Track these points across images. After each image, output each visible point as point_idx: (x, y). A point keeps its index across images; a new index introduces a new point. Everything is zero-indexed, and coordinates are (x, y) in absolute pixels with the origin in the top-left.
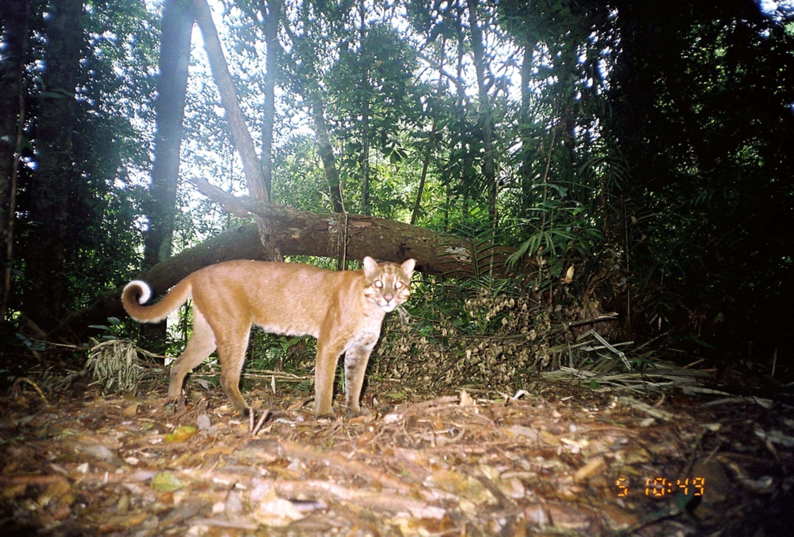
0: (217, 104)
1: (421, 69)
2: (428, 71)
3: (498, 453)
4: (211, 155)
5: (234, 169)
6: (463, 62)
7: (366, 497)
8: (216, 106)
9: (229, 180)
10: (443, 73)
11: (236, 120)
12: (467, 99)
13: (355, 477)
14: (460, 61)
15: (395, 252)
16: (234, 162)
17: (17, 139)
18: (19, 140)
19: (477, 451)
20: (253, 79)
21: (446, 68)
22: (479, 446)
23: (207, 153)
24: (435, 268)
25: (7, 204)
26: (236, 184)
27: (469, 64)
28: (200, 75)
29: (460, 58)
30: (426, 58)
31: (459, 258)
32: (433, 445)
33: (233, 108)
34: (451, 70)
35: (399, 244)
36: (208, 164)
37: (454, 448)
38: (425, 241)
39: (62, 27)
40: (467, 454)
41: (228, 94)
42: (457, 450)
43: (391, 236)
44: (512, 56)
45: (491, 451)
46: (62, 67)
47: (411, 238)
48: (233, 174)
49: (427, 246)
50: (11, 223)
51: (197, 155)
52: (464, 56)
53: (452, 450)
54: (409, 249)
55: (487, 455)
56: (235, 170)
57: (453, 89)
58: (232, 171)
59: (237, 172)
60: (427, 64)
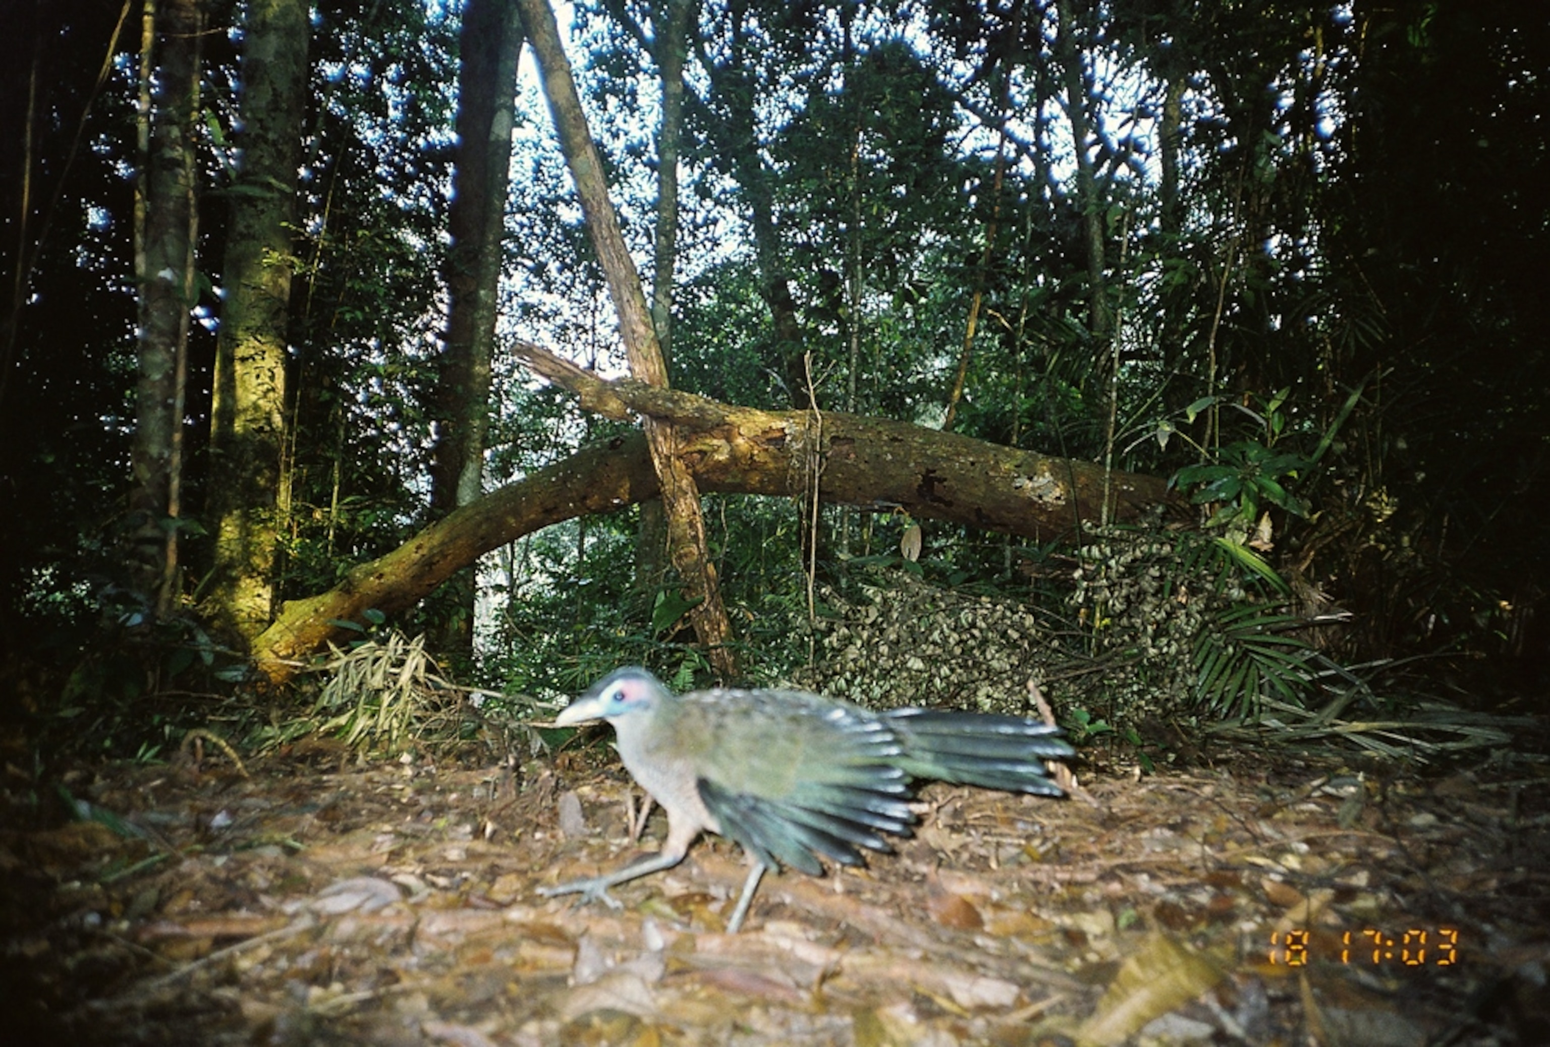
0: (564, 201)
1: (964, 130)
2: (977, 133)
3: (1121, 881)
4: (552, 301)
5: (597, 326)
6: (1046, 113)
7: (862, 966)
8: (562, 205)
9: (589, 348)
10: (1007, 136)
11: (605, 233)
12: (1054, 186)
13: (843, 926)
14: (1039, 112)
15: (916, 485)
16: (597, 314)
17: (185, 277)
18: (190, 276)
19: (1079, 877)
20: (634, 151)
21: (1012, 125)
22: (1085, 869)
23: (546, 297)
24: (993, 516)
25: (170, 401)
26: (602, 357)
27: (1056, 118)
28: (530, 144)
29: (1040, 107)
30: (974, 108)
31: (1040, 497)
32: (993, 865)
33: (599, 211)
34: (1023, 131)
35: (924, 471)
36: (546, 318)
37: (1035, 872)
38: (973, 464)
39: (269, 59)
40: (1062, 883)
41: (590, 183)
42: (1042, 877)
43: (908, 454)
44: (1145, 99)
45: (1107, 875)
46: (271, 136)
47: (948, 459)
48: (598, 337)
49: (976, 475)
50: (177, 437)
51: (527, 300)
52: (1047, 102)
53: (1031, 876)
54: (941, 480)
55: (1101, 884)
56: (599, 328)
57: (1027, 167)
58: (594, 329)
59: (603, 331)
60: (975, 120)
